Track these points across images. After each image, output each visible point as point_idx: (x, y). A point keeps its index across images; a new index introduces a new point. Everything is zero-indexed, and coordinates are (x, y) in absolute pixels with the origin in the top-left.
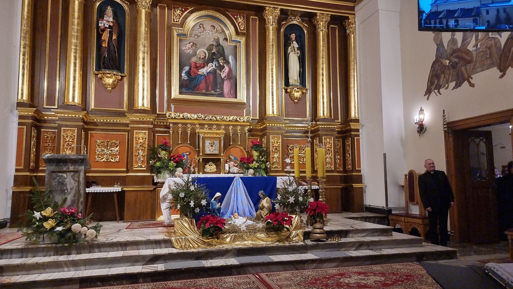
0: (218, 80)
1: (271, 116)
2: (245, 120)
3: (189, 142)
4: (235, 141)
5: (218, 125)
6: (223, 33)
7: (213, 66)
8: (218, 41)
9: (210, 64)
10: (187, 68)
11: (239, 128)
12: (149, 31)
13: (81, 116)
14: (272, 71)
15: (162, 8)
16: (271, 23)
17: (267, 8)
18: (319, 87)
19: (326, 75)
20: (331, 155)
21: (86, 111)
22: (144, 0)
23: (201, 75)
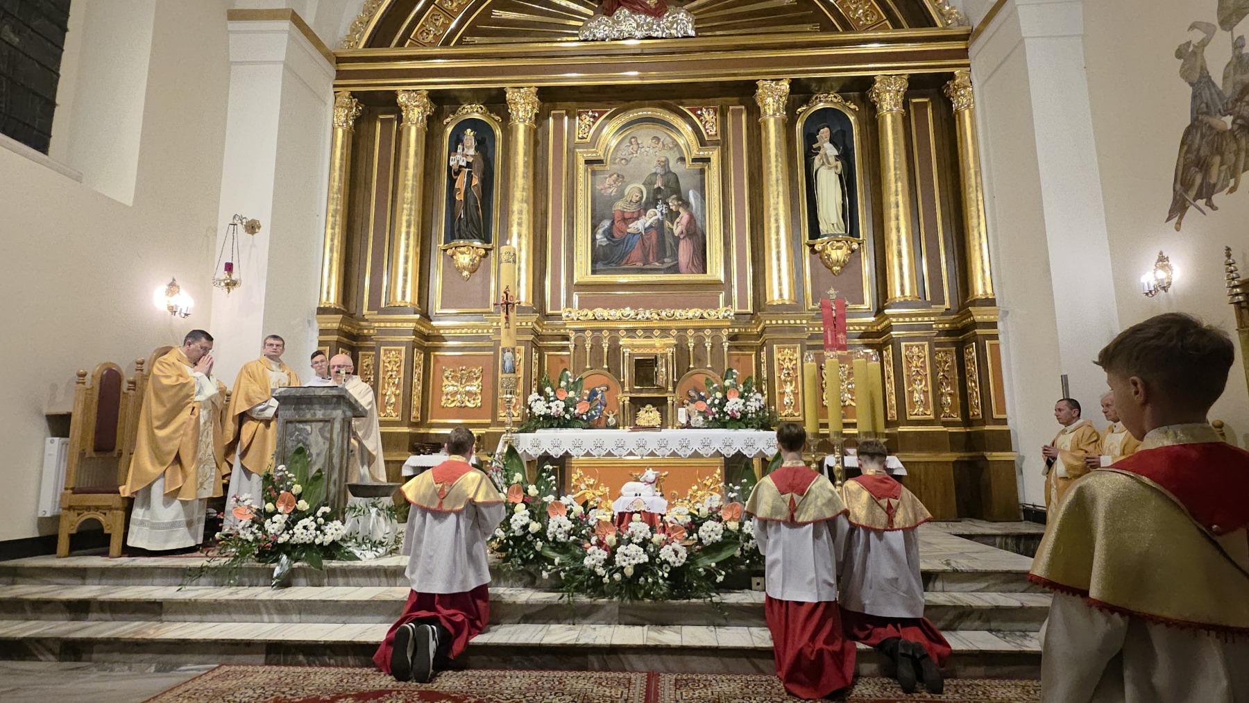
0: (667, 239)
1: (778, 305)
2: (721, 314)
3: (606, 366)
4: (699, 360)
5: (663, 330)
6: (675, 149)
7: (656, 215)
8: (665, 164)
9: (651, 211)
10: (606, 224)
11: (708, 332)
12: (531, 161)
13: (411, 325)
14: (776, 209)
15: (559, 119)
16: (771, 113)
17: (760, 84)
18: (888, 234)
19: (904, 204)
20: (926, 385)
21: (426, 316)
22: (523, 107)
23: (634, 235)
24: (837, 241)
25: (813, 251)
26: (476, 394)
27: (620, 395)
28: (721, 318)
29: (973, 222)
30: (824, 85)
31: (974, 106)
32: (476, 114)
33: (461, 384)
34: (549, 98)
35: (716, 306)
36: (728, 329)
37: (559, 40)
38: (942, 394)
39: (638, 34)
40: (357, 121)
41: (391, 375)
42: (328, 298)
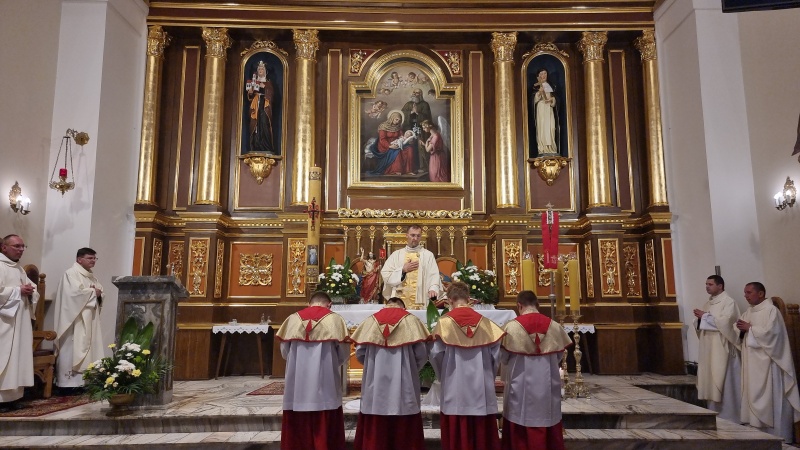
0: (420, 155)
1: (506, 208)
2: (462, 214)
4: (445, 250)
6: (427, 83)
7: (412, 135)
8: (419, 95)
9: (408, 132)
10: (373, 141)
11: (451, 228)
12: (313, 90)
13: (215, 219)
14: (505, 134)
15: (335, 55)
16: (503, 57)
17: (495, 35)
18: (590, 155)
19: (602, 132)
20: (616, 271)
21: (226, 212)
22: (306, 46)
23: (395, 150)
24: (551, 160)
25: (532, 167)
26: (267, 275)
28: (462, 217)
29: (653, 147)
30: (543, 37)
31: (657, 58)
32: (267, 49)
33: (255, 267)
34: (327, 39)
35: (458, 208)
36: (467, 226)
38: (628, 278)
41: (198, 260)
42: (144, 197)
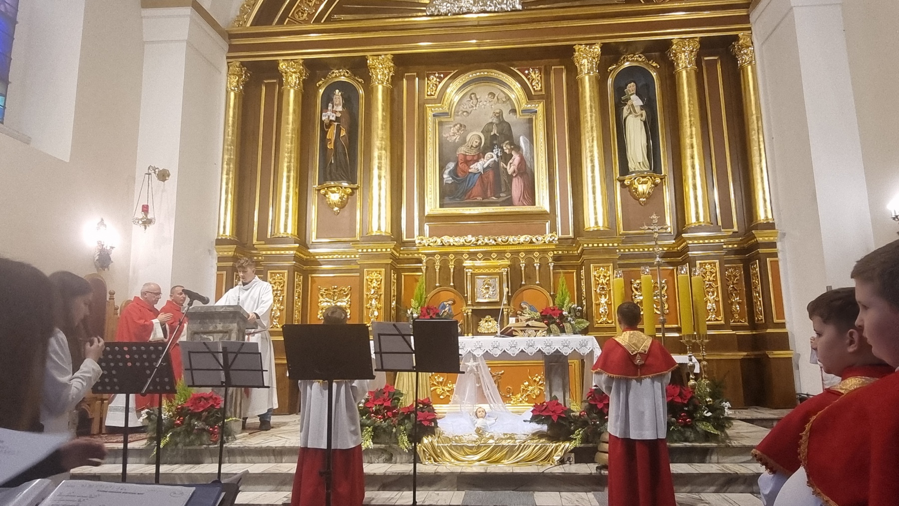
1: (594, 231)
2: (548, 239)
3: (452, 284)
4: (530, 278)
5: (500, 253)
6: (508, 102)
7: (492, 157)
8: (500, 115)
9: (488, 155)
10: (451, 165)
11: (536, 254)
12: (389, 116)
13: (292, 252)
14: (592, 151)
15: (411, 80)
16: (586, 70)
17: (576, 47)
18: (686, 170)
19: (698, 145)
20: (717, 296)
21: (304, 244)
22: (381, 71)
23: (475, 174)
24: (643, 177)
25: (623, 186)
27: (464, 308)
28: (547, 242)
29: (755, 159)
30: (630, 47)
31: (755, 63)
32: (343, 77)
33: (334, 300)
34: (402, 62)
35: (543, 233)
36: (553, 251)
37: (410, 15)
38: (732, 303)
39: (475, 9)
40: (246, 85)
41: (277, 294)
42: (224, 232)
